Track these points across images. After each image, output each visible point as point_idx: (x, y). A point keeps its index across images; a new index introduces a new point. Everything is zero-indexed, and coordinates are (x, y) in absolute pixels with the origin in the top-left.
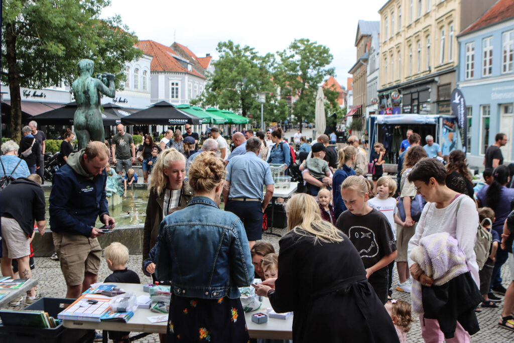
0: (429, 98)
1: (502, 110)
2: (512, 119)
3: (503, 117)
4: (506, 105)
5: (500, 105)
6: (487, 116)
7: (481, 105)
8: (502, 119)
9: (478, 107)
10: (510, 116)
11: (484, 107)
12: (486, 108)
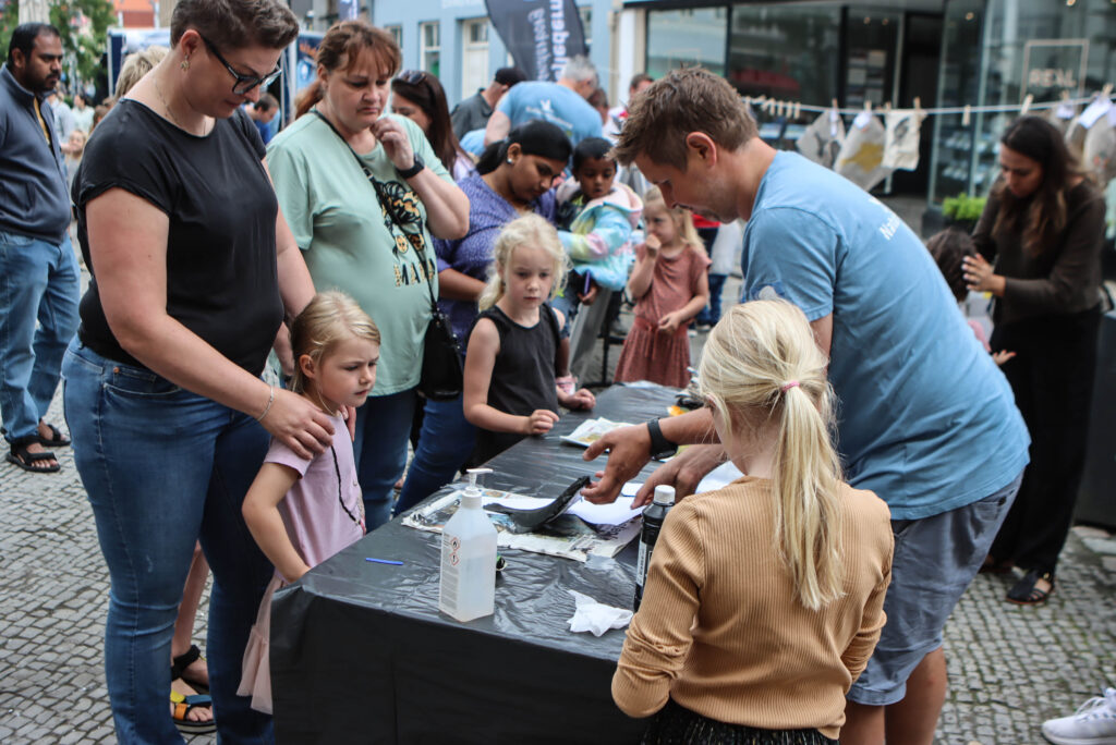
0: (311, 8)
1: (467, 34)
2: (486, 55)
3: (469, 50)
4: (475, 21)
5: (460, 21)
6: (434, 49)
7: (420, 24)
8: (465, 55)
9: (415, 26)
10: (483, 49)
11: (429, 29)
12: (430, 29)
